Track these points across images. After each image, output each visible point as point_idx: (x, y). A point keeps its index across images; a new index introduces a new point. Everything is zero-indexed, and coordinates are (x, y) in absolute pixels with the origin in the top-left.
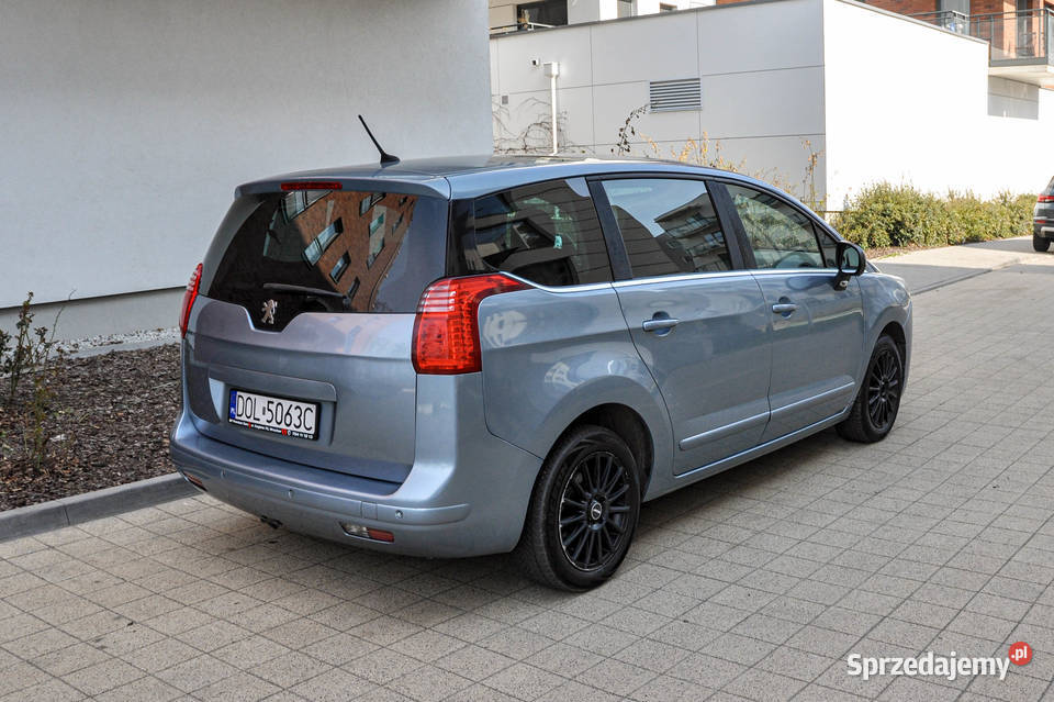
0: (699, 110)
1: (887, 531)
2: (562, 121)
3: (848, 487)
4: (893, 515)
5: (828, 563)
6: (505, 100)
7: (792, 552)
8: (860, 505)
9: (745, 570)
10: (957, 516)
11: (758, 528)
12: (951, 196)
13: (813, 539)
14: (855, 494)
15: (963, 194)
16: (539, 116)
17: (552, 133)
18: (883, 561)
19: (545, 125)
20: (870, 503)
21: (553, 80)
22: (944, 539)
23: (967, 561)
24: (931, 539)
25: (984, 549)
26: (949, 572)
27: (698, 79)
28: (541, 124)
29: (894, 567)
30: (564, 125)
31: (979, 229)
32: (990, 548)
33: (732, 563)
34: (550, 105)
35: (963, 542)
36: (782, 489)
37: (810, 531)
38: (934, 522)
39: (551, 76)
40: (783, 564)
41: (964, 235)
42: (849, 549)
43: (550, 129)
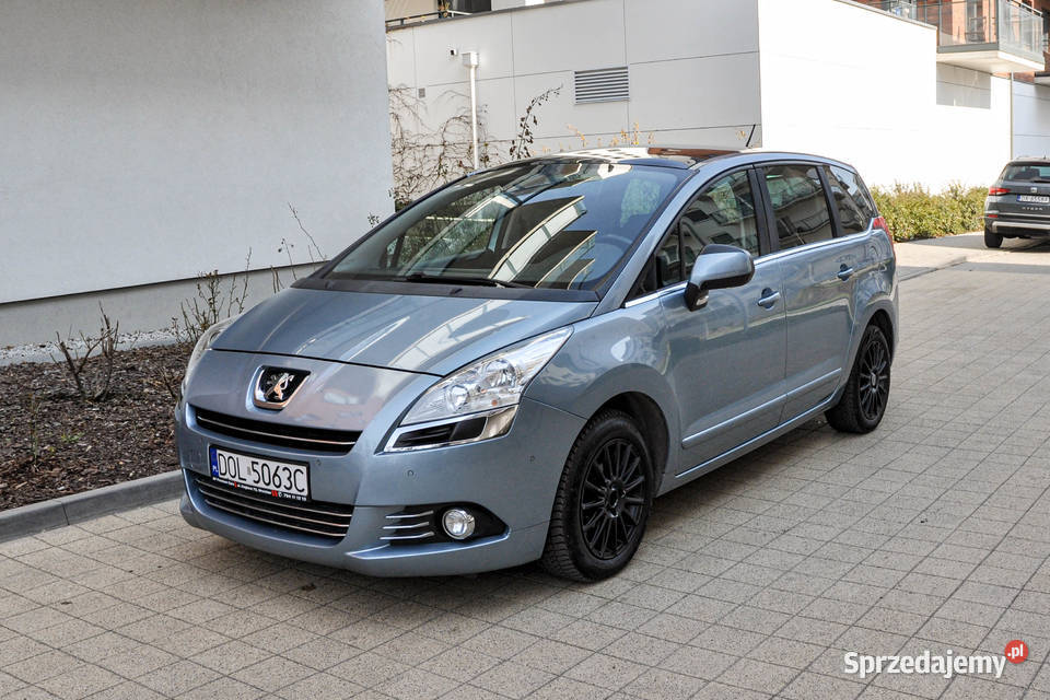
0: (628, 100)
1: (791, 579)
2: (483, 114)
3: (752, 525)
4: (801, 558)
5: (715, 623)
6: (422, 93)
7: (675, 609)
8: (764, 547)
9: (614, 634)
10: (876, 559)
11: (639, 579)
12: (898, 190)
13: (703, 591)
14: (761, 533)
15: (911, 187)
16: (458, 110)
17: (471, 127)
18: (780, 619)
19: (464, 119)
20: (776, 544)
21: (473, 70)
22: (857, 590)
23: (881, 619)
24: (844, 590)
25: (904, 602)
26: (860, 632)
27: (626, 68)
28: (460, 118)
29: (793, 628)
30: (484, 118)
31: (927, 224)
32: (910, 600)
33: (601, 624)
34: (470, 98)
35: (879, 592)
36: (676, 528)
37: (700, 581)
38: (847, 567)
39: (470, 67)
40: (662, 626)
41: (912, 231)
42: (744, 604)
43: (469, 123)
